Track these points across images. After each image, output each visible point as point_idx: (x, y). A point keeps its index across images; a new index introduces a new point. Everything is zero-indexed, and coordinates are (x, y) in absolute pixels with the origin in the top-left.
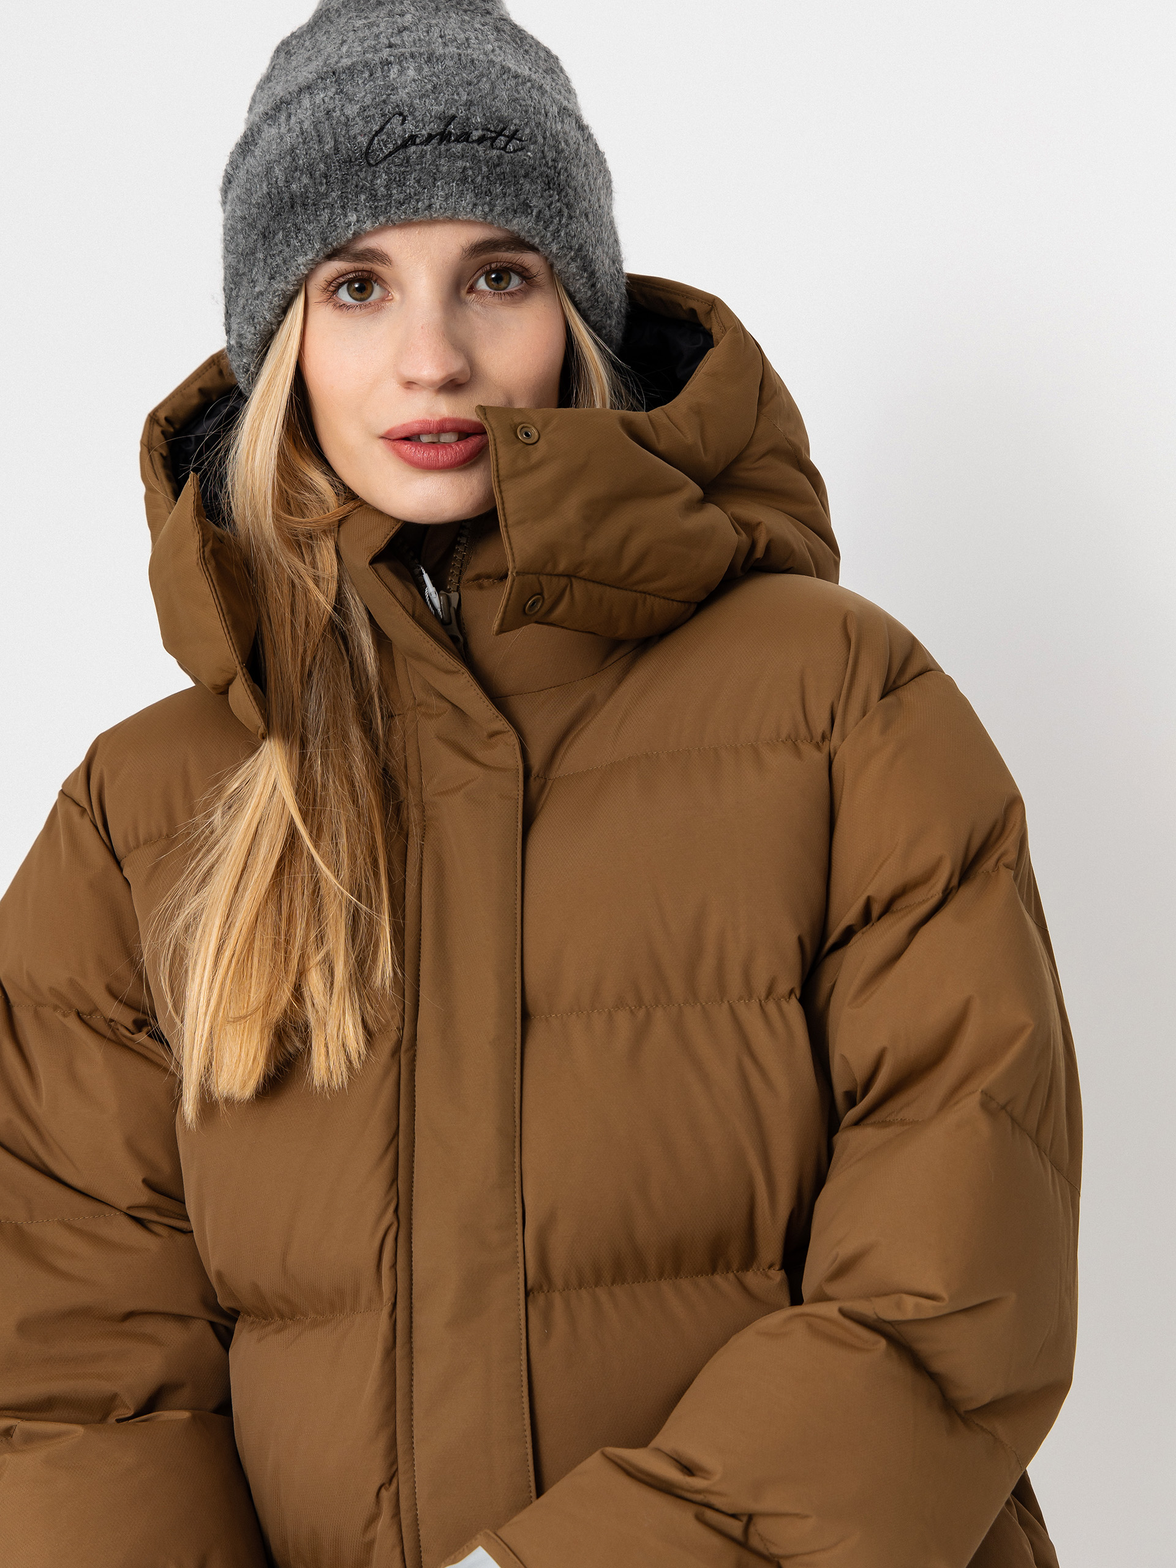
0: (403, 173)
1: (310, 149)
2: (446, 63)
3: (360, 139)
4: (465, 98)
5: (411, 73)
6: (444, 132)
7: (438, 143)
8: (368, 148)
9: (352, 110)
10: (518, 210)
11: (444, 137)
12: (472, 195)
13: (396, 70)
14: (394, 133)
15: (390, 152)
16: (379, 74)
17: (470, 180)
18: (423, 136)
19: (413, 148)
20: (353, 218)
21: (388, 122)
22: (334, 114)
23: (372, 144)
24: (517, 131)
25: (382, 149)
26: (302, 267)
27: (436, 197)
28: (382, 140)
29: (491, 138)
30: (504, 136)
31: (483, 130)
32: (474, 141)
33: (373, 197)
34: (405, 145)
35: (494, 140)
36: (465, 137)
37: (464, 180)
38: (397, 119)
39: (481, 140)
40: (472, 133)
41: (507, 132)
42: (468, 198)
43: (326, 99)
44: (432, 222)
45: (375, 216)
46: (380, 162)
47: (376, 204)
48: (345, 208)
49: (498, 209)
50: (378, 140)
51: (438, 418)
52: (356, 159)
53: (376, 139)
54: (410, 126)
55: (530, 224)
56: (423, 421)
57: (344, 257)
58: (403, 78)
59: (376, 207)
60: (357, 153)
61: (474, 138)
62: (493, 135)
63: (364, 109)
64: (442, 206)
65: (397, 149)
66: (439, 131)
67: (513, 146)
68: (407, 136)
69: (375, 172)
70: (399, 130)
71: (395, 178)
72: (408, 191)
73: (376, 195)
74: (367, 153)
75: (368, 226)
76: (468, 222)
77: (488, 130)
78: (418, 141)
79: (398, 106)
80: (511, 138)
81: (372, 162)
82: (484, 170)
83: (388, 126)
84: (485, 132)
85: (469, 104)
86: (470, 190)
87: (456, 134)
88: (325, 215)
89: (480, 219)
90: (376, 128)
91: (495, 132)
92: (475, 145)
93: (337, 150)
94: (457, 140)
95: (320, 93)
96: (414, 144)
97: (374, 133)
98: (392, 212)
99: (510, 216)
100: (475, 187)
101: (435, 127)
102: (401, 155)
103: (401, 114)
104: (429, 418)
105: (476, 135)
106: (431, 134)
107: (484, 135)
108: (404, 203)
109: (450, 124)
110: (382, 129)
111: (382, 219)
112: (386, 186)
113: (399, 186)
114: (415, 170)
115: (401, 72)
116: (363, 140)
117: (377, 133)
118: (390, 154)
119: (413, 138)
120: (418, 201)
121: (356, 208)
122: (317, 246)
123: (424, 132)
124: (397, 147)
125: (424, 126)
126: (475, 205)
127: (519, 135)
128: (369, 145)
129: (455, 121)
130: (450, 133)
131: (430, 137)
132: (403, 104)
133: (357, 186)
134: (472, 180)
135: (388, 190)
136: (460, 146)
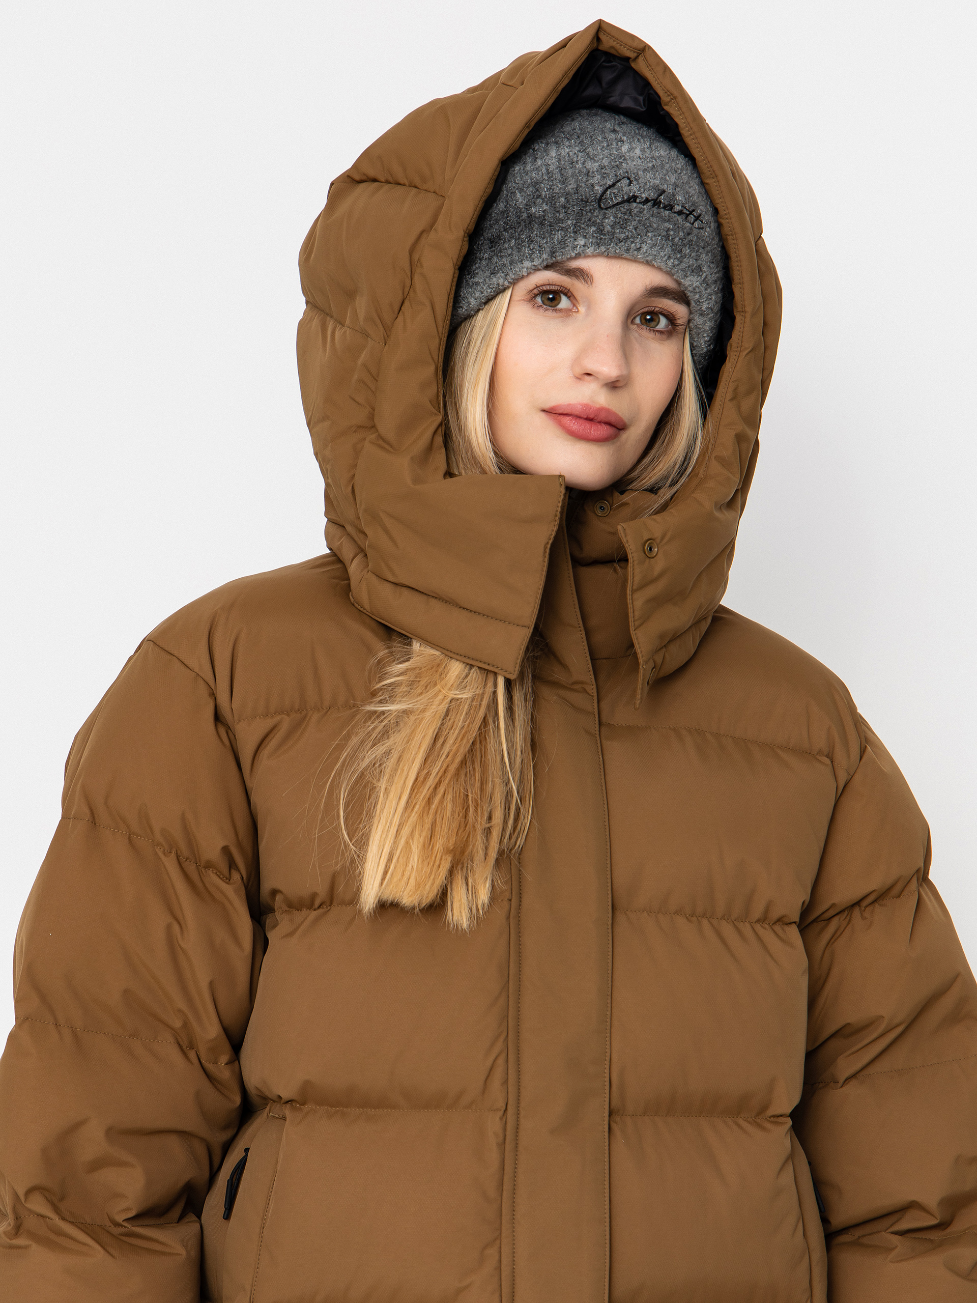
0: (626, 219)
1: (553, 185)
2: (661, 153)
3: (597, 188)
4: (673, 180)
5: (638, 151)
6: (657, 199)
7: (652, 205)
8: (602, 196)
9: (592, 166)
10: (695, 271)
11: (656, 203)
12: (669, 249)
13: (627, 147)
14: (622, 190)
15: (618, 203)
16: (614, 146)
17: (671, 238)
18: (642, 198)
19: (635, 205)
20: (581, 242)
21: (618, 181)
22: (577, 166)
23: (605, 193)
24: (700, 215)
25: (612, 199)
26: (525, 270)
27: (645, 243)
28: (614, 193)
29: (686, 214)
30: (693, 215)
31: (682, 206)
32: (675, 212)
33: (600, 231)
34: (628, 201)
35: (687, 215)
36: (670, 207)
37: (667, 237)
38: (626, 181)
39: (680, 213)
40: (674, 206)
41: (695, 213)
42: (667, 250)
43: (571, 154)
44: (635, 260)
45: (598, 245)
46: (610, 207)
47: (602, 236)
48: (576, 233)
49: (683, 265)
50: (611, 192)
51: (598, 406)
52: (592, 201)
53: (609, 190)
54: (634, 188)
55: (698, 283)
56: (586, 405)
57: (558, 270)
58: (632, 154)
59: (601, 239)
60: (593, 197)
61: (676, 210)
62: (688, 213)
63: (602, 167)
64: (648, 251)
65: (623, 202)
66: (653, 198)
67: (698, 225)
68: (631, 195)
69: (605, 214)
70: (626, 189)
71: (620, 222)
72: (627, 234)
73: (603, 230)
74: (600, 200)
75: (590, 251)
76: (659, 269)
77: (685, 208)
78: (638, 200)
79: (627, 172)
80: (697, 218)
81: (602, 206)
82: (680, 234)
83: (619, 184)
84: (683, 208)
85: (676, 186)
86: (669, 246)
87: (665, 203)
88: (559, 235)
89: (668, 269)
90: (609, 183)
91: (689, 211)
92: (676, 215)
93: (577, 191)
94: (664, 208)
95: (566, 148)
96: (635, 201)
97: (607, 186)
98: (611, 246)
99: (689, 273)
100: (673, 245)
101: (652, 195)
102: (626, 206)
103: (629, 178)
104: (591, 403)
105: (678, 208)
106: (648, 198)
107: (682, 210)
108: (622, 241)
109: (661, 195)
110: (614, 185)
111: (603, 249)
112: (612, 226)
113: (621, 228)
114: (635, 220)
115: (631, 149)
116: (599, 189)
117: (610, 187)
118: (618, 204)
119: (634, 198)
120: (632, 242)
121: (586, 236)
122: (545, 256)
123: (643, 195)
124: (623, 201)
125: (644, 191)
126: (669, 257)
127: (701, 218)
128: (603, 193)
129: (665, 194)
130: (660, 202)
131: (647, 201)
132: (631, 172)
133: (589, 220)
134: (672, 239)
135: (612, 228)
136: (667, 213)
